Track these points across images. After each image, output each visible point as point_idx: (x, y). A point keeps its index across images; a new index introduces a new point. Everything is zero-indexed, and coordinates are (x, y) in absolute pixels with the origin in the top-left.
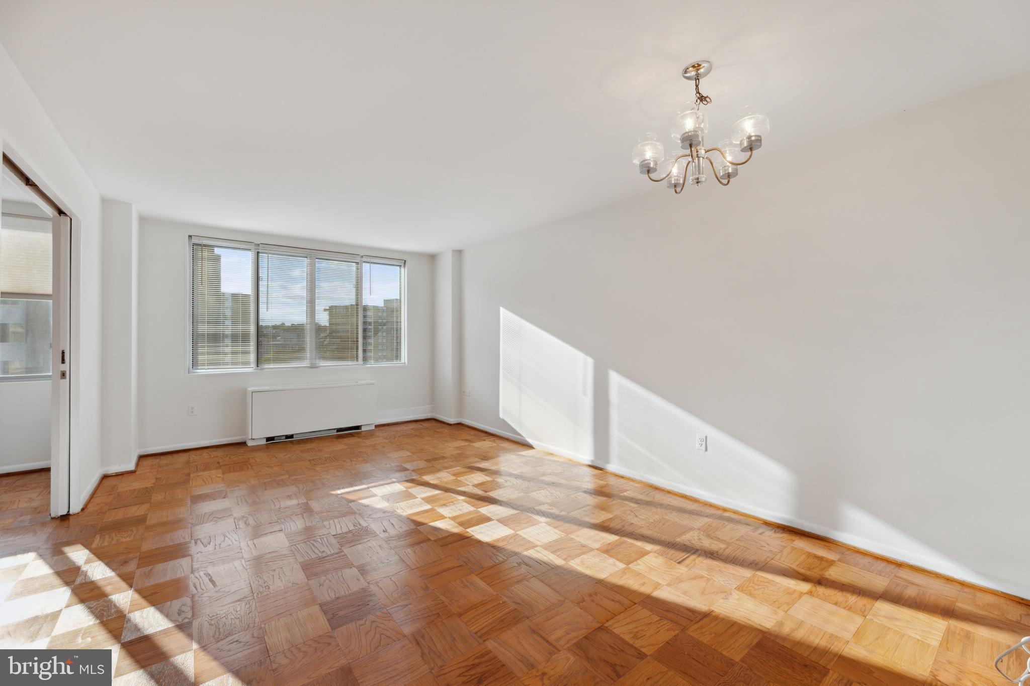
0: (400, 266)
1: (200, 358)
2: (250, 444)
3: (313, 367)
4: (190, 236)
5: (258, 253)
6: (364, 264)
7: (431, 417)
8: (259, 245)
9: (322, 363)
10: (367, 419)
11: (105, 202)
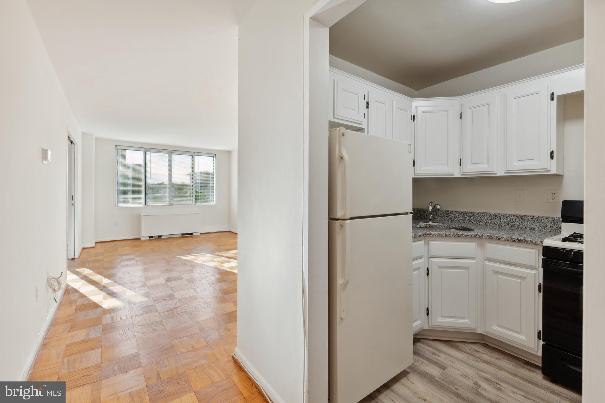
0: (213, 157)
1: (120, 200)
2: (142, 239)
3: (171, 205)
4: (116, 146)
5: (146, 152)
6: (195, 156)
7: (229, 230)
8: (146, 148)
9: (175, 203)
10: (197, 230)
11: (83, 134)
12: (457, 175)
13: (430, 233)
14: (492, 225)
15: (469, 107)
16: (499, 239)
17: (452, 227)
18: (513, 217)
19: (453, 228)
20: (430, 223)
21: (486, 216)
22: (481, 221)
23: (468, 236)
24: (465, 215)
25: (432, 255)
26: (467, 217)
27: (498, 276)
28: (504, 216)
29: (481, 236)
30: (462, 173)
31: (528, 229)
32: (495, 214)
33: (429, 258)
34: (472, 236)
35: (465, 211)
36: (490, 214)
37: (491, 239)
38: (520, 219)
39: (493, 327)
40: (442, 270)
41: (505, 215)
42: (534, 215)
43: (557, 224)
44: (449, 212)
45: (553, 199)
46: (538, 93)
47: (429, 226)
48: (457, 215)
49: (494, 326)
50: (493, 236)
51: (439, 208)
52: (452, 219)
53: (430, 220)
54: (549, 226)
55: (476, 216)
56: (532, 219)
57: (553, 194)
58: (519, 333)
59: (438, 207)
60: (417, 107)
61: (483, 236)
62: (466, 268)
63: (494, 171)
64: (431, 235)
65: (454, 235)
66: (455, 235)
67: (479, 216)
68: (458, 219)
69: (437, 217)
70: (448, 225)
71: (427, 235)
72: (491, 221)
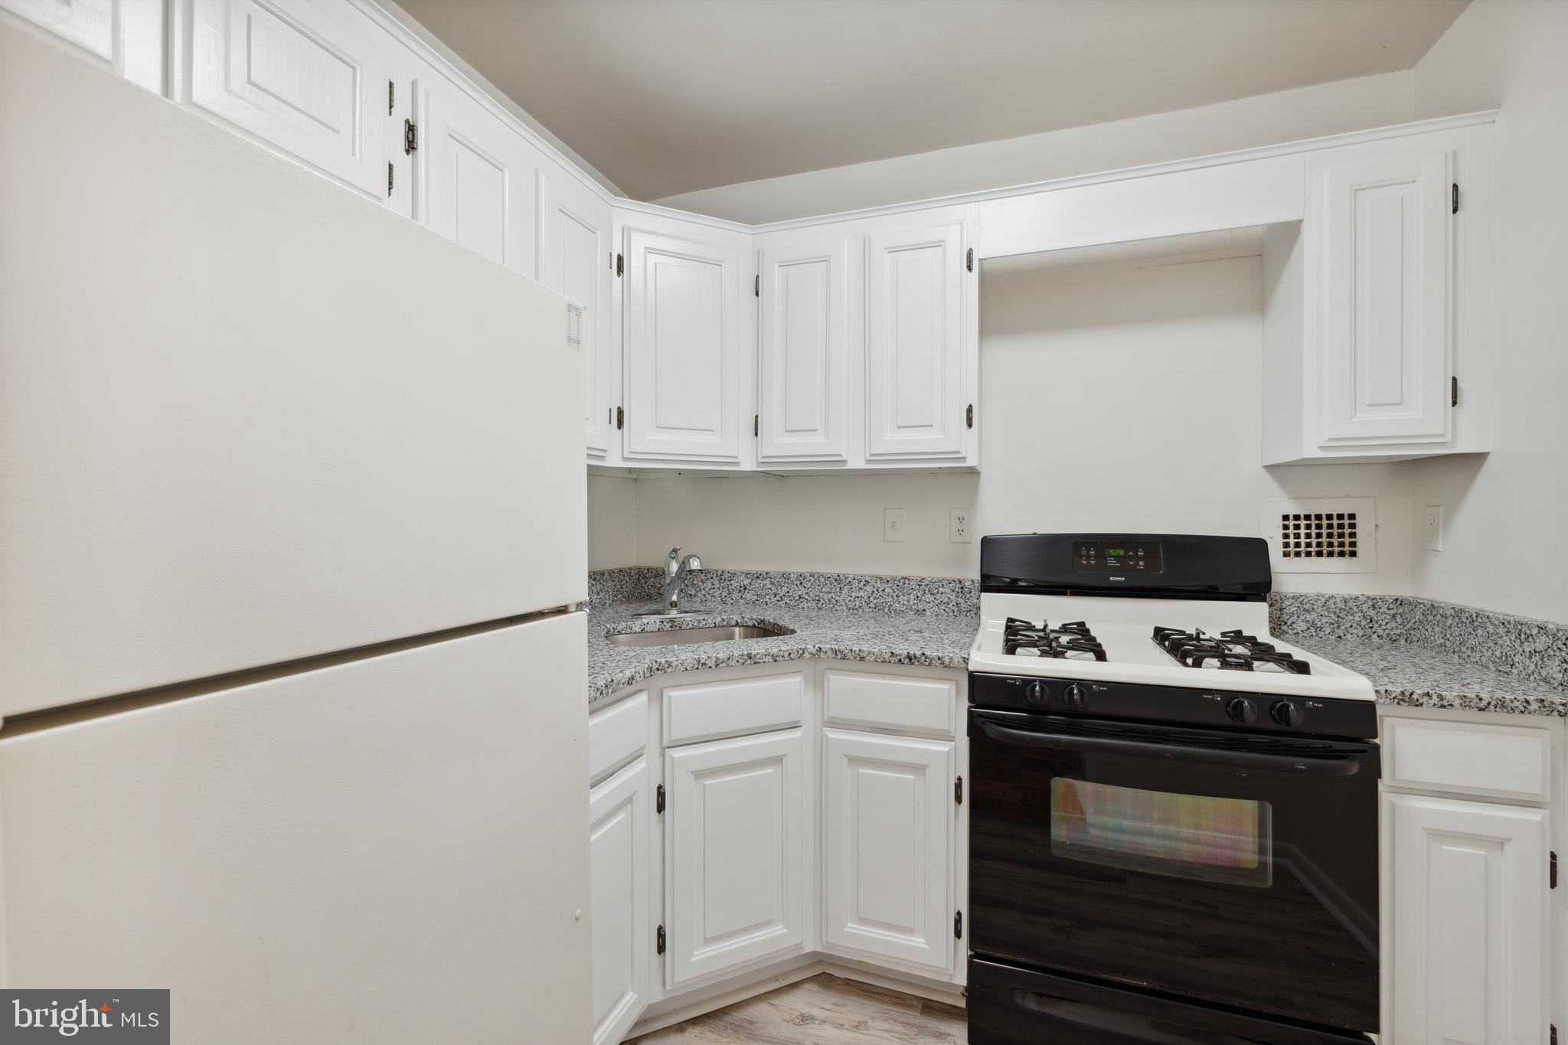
12: (748, 465)
13: (667, 662)
14: (832, 606)
15: (778, 262)
16: (862, 659)
17: (734, 623)
18: (879, 581)
19: (737, 625)
20: (674, 613)
21: (818, 583)
22: (807, 597)
23: (781, 659)
24: (767, 581)
25: (673, 738)
26: (773, 589)
27: (860, 770)
28: (860, 581)
29: (814, 651)
30: (760, 460)
31: (911, 613)
32: (839, 576)
33: (663, 749)
34: (792, 656)
35: (768, 570)
36: (828, 576)
37: (841, 659)
38: (895, 586)
39: (846, 926)
40: (706, 783)
41: (861, 578)
42: (923, 576)
43: (968, 596)
44: (726, 575)
45: (961, 532)
46: (941, 246)
47: (670, 624)
48: (747, 582)
49: (849, 925)
50: (846, 652)
51: (699, 568)
52: (735, 595)
53: (674, 605)
54: (954, 604)
55: (795, 582)
56: (919, 585)
57: (961, 519)
58: (909, 931)
59: (695, 565)
60: (630, 230)
61: (822, 653)
62: (778, 760)
63: (840, 455)
64: (669, 670)
65: (741, 661)
66: (745, 657)
67: (801, 583)
68: (748, 596)
69: (693, 592)
70: (725, 617)
71: (658, 669)
72: (831, 595)
